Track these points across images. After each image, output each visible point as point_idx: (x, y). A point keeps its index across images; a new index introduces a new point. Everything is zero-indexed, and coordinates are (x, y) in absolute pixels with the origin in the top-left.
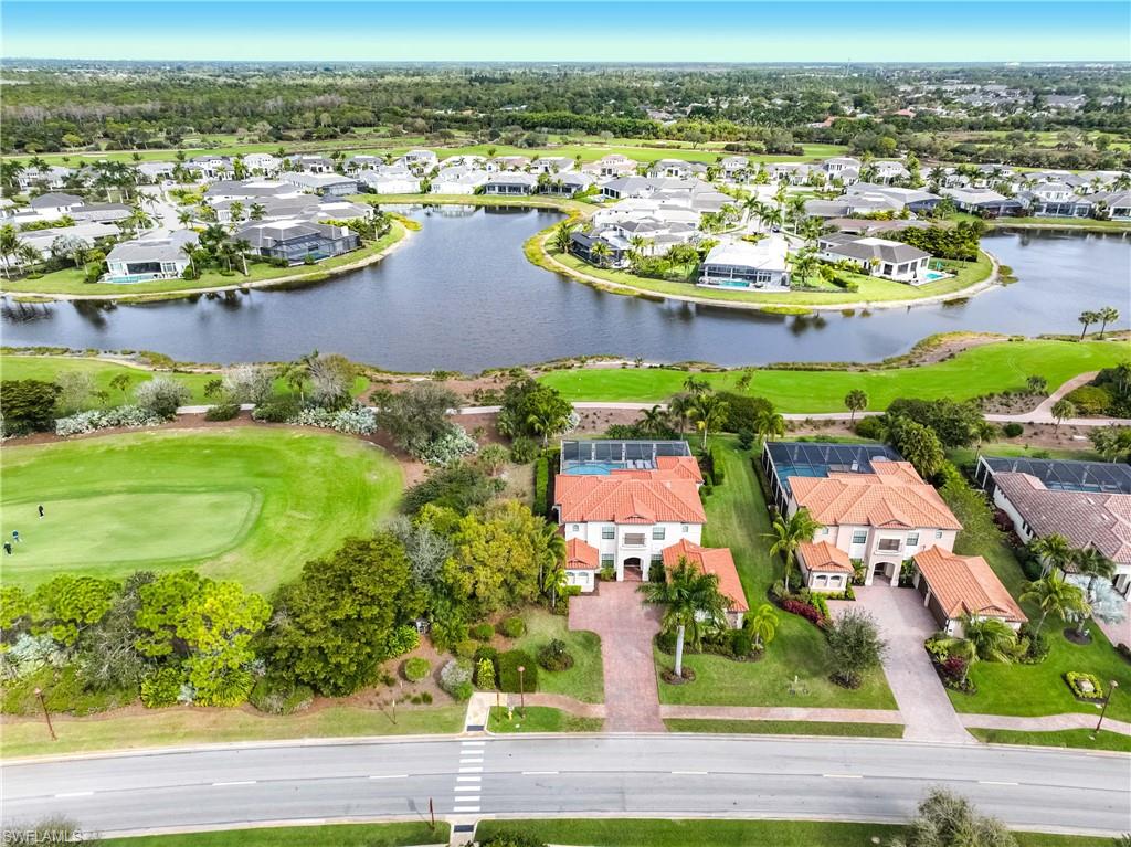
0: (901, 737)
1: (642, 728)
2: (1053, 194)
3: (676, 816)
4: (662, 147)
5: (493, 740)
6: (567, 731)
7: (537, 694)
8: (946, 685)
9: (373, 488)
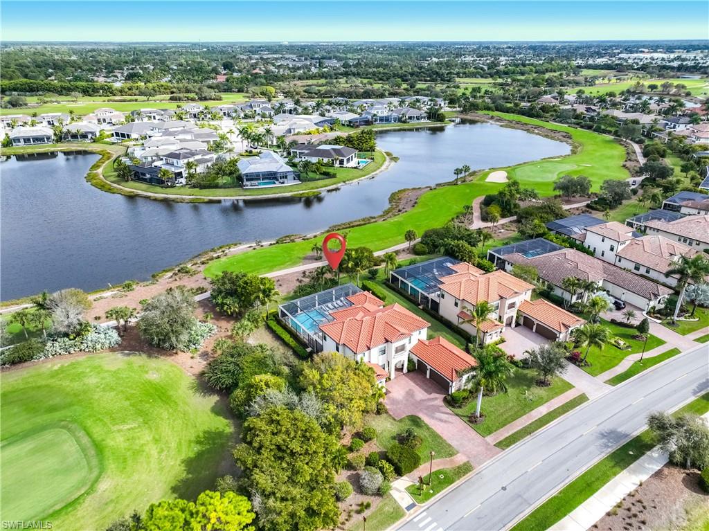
0: (589, 399)
1: (491, 455)
2: (380, 111)
3: (554, 492)
4: (124, 101)
5: (428, 508)
6: (459, 479)
7: (420, 466)
8: (579, 366)
9: (161, 383)
